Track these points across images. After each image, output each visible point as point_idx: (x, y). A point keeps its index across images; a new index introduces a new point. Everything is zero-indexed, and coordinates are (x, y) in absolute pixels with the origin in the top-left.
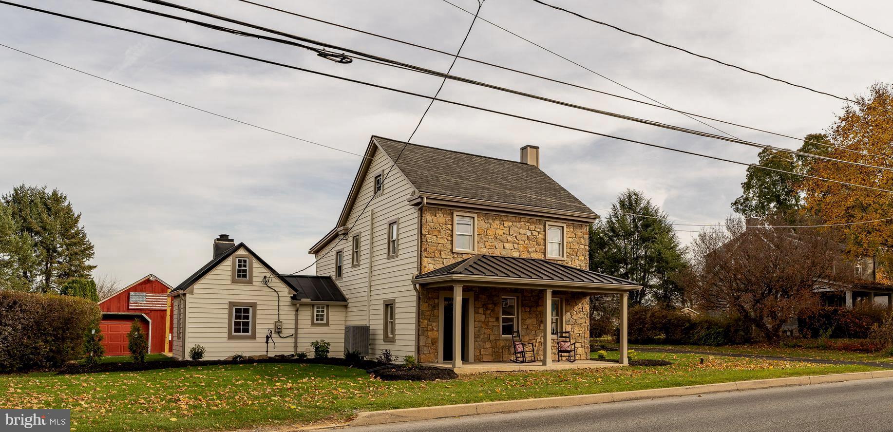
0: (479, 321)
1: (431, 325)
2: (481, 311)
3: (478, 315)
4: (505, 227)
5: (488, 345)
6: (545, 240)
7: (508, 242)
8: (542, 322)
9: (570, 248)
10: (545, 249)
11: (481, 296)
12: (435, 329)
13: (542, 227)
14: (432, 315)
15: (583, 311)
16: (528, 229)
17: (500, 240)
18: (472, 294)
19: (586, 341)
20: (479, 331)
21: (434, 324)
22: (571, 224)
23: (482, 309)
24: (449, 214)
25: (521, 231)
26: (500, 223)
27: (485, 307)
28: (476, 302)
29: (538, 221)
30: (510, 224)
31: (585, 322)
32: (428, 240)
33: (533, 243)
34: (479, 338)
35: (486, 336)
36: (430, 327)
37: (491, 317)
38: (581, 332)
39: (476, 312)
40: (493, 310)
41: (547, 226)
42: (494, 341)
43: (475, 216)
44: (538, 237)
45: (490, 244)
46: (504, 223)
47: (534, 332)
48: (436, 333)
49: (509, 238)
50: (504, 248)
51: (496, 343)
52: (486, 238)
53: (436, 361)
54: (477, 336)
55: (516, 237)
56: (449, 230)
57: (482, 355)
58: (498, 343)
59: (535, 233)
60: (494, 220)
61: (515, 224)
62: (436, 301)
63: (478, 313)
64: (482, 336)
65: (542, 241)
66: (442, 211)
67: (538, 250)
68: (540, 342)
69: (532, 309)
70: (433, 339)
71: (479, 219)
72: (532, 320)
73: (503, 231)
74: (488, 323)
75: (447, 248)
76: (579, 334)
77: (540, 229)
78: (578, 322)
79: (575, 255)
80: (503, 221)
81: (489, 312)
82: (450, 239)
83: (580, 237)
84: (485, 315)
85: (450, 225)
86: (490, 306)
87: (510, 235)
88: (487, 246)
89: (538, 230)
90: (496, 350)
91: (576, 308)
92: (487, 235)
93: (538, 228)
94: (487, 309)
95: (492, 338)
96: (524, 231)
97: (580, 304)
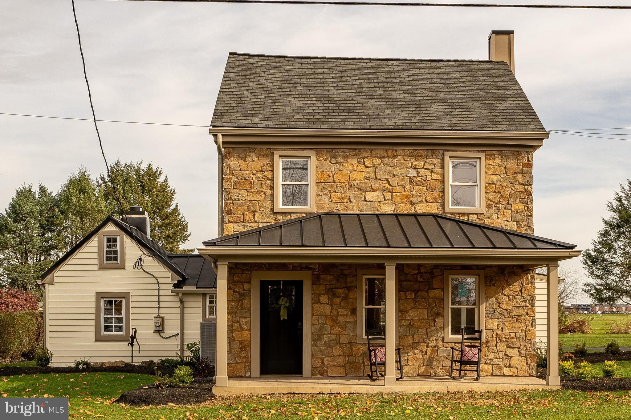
0: (319, 315)
1: (239, 322)
2: (324, 299)
3: (319, 305)
4: (366, 167)
5: (337, 351)
6: (443, 182)
7: (372, 190)
8: (438, 314)
9: (495, 192)
10: (443, 197)
11: (322, 276)
12: (245, 327)
13: (438, 161)
14: (240, 308)
15: (521, 295)
16: (411, 167)
17: (358, 189)
18: (310, 273)
19: (529, 345)
20: (320, 330)
21: (244, 320)
22: (497, 153)
23: (326, 296)
24: (268, 155)
25: (397, 171)
26: (359, 162)
27: (332, 293)
28: (315, 286)
29: (430, 152)
30: (377, 161)
31: (527, 314)
32: (233, 197)
33: (419, 189)
34: (321, 341)
35: (333, 337)
36: (238, 325)
37: (343, 308)
38: (517, 330)
39: (316, 301)
40: (346, 297)
41: (446, 158)
42: (348, 345)
43: (313, 154)
44: (429, 178)
45: (340, 195)
46: (365, 161)
47: (424, 331)
48: (246, 333)
49: (375, 185)
50: (365, 200)
51: (351, 348)
52: (332, 186)
53: (248, 374)
54: (316, 338)
55: (388, 181)
56: (268, 179)
57: (327, 366)
58: (354, 349)
59: (423, 172)
60: (346, 158)
61: (385, 161)
62: (246, 286)
63: (319, 302)
64: (326, 338)
65: (438, 185)
66: (257, 152)
67: (430, 199)
68: (435, 346)
69: (419, 293)
70: (242, 342)
71: (320, 159)
72: (420, 311)
73: (364, 174)
74: (337, 319)
75: (265, 207)
76: (515, 333)
77: (434, 164)
78: (511, 314)
79: (505, 203)
80: (364, 158)
81: (338, 300)
82: (269, 192)
83: (516, 173)
84: (331, 305)
85: (269, 173)
86: (341, 291)
87: (376, 178)
88: (335, 199)
89: (431, 167)
90: (352, 359)
91: (507, 291)
92: (334, 182)
93: (430, 164)
94: (335, 296)
95: (344, 340)
96: (404, 171)
97: (516, 284)
